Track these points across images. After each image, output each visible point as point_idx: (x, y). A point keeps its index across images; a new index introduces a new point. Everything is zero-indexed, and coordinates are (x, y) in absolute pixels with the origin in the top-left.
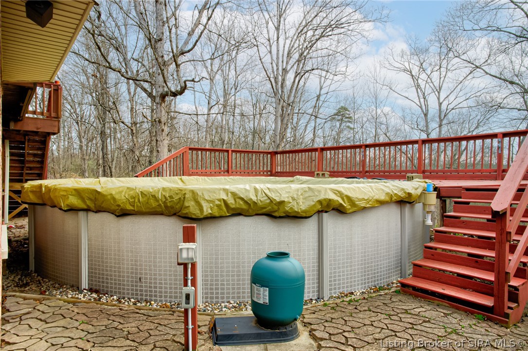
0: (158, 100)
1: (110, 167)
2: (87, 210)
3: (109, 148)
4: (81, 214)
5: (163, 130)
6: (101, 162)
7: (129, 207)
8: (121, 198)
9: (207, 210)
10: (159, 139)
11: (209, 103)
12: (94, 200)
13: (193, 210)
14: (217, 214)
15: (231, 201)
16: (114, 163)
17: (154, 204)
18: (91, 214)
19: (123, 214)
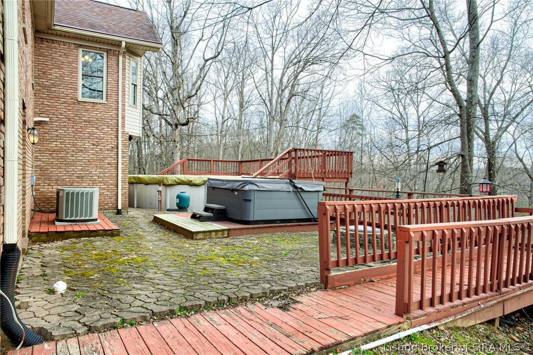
0: (174, 127)
1: (144, 169)
2: (137, 183)
3: (144, 153)
4: (135, 184)
5: (176, 146)
6: (137, 165)
7: (149, 182)
8: (147, 179)
9: (170, 182)
10: (174, 152)
11: (223, 118)
12: (139, 180)
13: (166, 182)
14: (173, 184)
15: (177, 180)
16: (148, 166)
17: (156, 181)
18: (138, 184)
19: (147, 184)
